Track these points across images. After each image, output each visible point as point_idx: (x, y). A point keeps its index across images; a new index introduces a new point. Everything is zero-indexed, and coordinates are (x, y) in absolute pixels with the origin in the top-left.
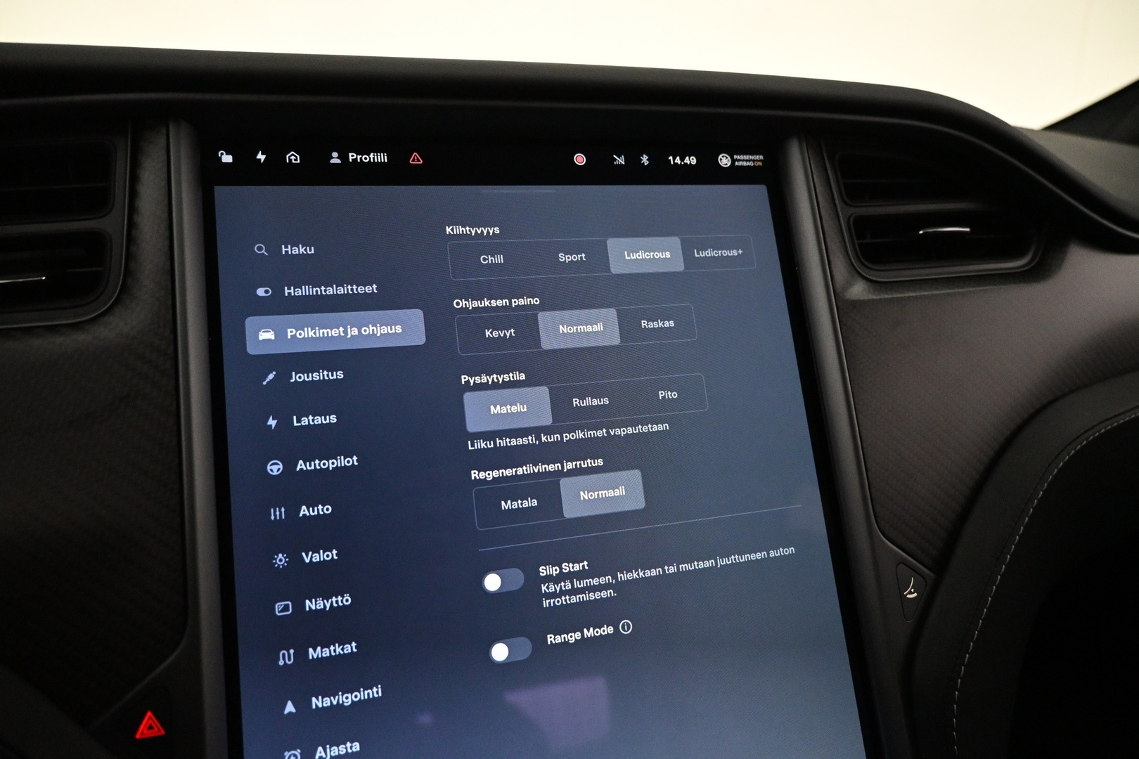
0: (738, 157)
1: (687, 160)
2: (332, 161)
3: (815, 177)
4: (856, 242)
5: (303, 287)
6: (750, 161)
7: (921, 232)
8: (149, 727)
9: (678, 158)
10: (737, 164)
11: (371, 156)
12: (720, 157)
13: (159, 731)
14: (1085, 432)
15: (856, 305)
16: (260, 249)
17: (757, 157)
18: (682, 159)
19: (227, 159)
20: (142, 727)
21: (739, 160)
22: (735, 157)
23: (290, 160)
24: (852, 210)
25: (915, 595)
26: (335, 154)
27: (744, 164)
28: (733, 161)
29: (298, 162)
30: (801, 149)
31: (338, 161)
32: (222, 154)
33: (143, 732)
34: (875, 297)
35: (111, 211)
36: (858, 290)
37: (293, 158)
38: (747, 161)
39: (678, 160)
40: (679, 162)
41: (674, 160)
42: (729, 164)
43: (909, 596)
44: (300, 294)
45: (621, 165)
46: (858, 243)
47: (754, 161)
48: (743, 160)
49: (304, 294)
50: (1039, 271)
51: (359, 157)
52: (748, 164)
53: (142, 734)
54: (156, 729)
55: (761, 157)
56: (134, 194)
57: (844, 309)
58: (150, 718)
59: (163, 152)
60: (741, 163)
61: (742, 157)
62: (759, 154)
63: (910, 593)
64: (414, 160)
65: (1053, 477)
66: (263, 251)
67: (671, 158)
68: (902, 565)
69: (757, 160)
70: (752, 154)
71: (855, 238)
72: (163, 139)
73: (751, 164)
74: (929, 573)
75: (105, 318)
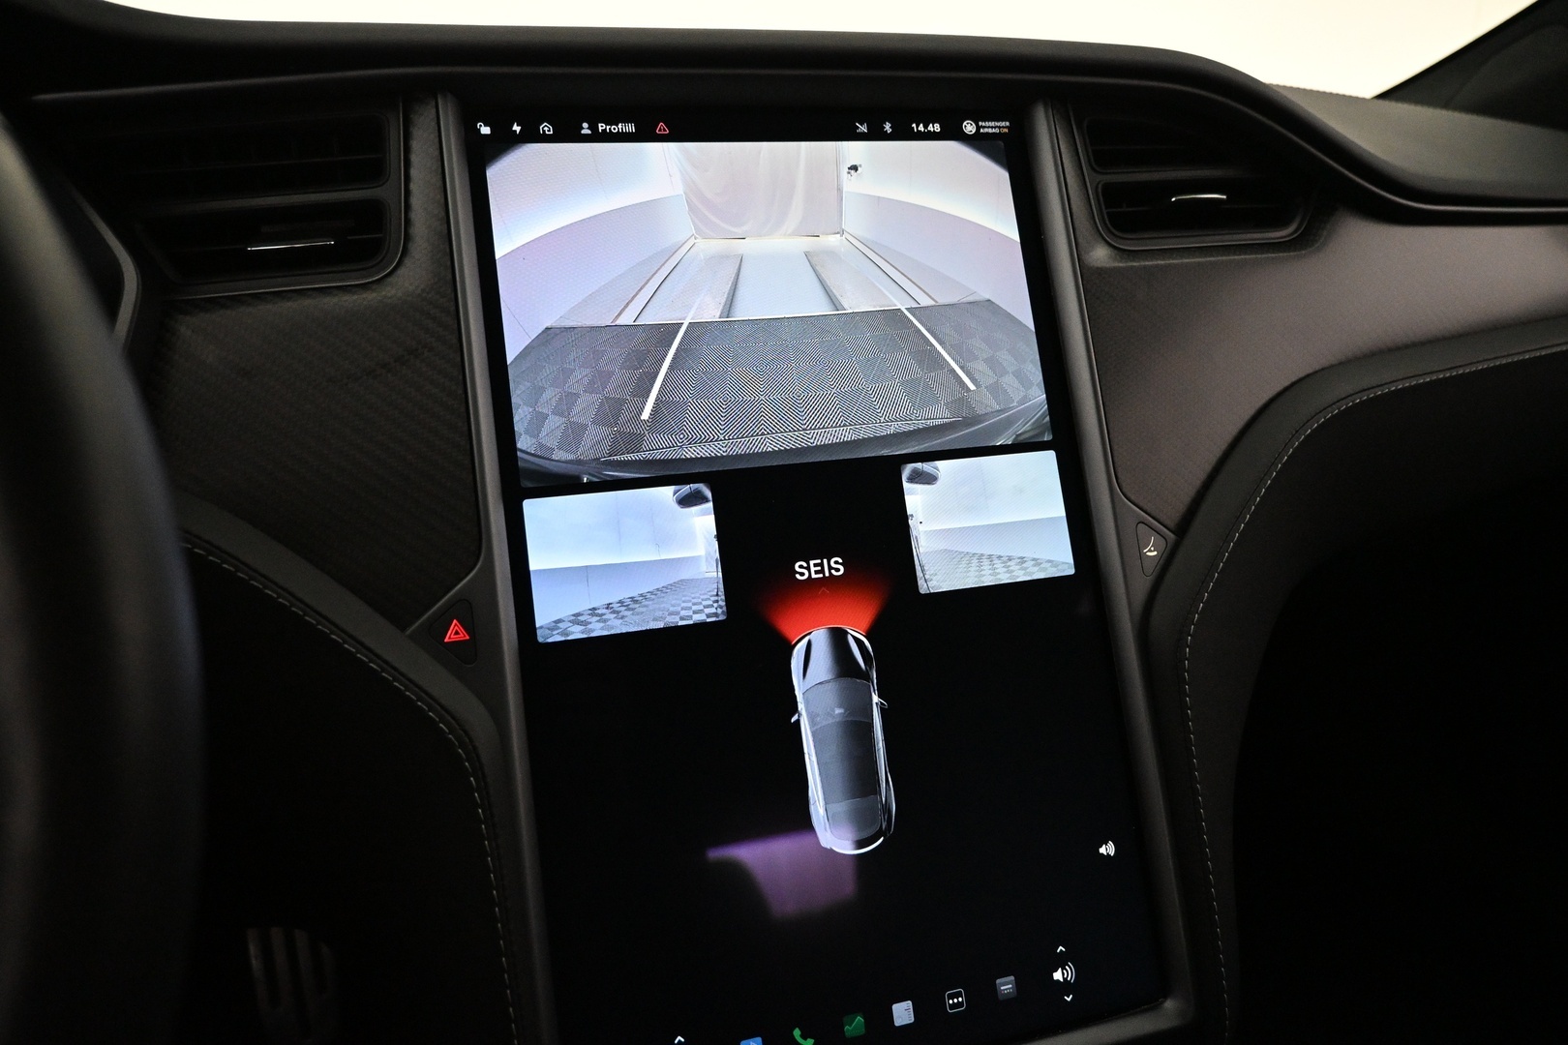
0: (984, 124)
1: (931, 127)
2: (583, 132)
3: (1061, 143)
4: (1105, 212)
6: (995, 127)
7: (1173, 199)
8: (455, 633)
9: (921, 125)
10: (982, 130)
11: (620, 126)
12: (965, 123)
13: (463, 636)
14: (1338, 401)
15: (1101, 272)
17: (1003, 124)
18: (926, 127)
19: (485, 130)
20: (450, 632)
21: (984, 127)
22: (980, 123)
23: (544, 131)
24: (1100, 178)
25: (1155, 553)
26: (585, 125)
27: (990, 131)
28: (978, 128)
29: (551, 133)
30: (1047, 114)
31: (589, 132)
32: (481, 126)
33: (450, 637)
34: (1121, 265)
35: (384, 184)
36: (1100, 255)
37: (546, 129)
38: (992, 127)
39: (921, 128)
40: (923, 130)
41: (917, 127)
42: (974, 131)
43: (1148, 554)
45: (864, 132)
46: (1107, 213)
47: (999, 127)
48: (989, 127)
50: (1305, 241)
51: (608, 127)
52: (994, 130)
53: (450, 638)
54: (462, 635)
55: (1008, 124)
56: (408, 164)
57: (1089, 278)
58: (456, 625)
59: (434, 123)
60: (986, 130)
61: (987, 124)
62: (1005, 121)
63: (1150, 551)
64: (660, 130)
65: (1299, 444)
67: (914, 125)
68: (1142, 525)
69: (1003, 127)
70: (998, 121)
71: (1103, 207)
72: (434, 111)
73: (997, 131)
74: (1170, 534)
75: (389, 280)
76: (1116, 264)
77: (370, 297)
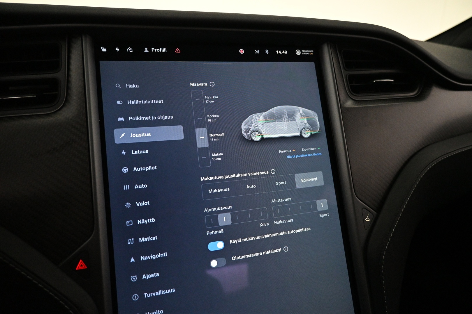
0: (304, 51)
1: (283, 52)
2: (145, 51)
3: (333, 59)
4: (349, 85)
5: (135, 101)
6: (308, 52)
7: (374, 81)
8: (81, 265)
9: (280, 51)
10: (303, 54)
11: (160, 49)
12: (296, 51)
13: (85, 267)
14: (436, 159)
15: (348, 109)
16: (118, 85)
17: (311, 51)
18: (282, 52)
19: (104, 50)
20: (78, 266)
21: (304, 52)
22: (302, 51)
23: (129, 51)
24: (347, 72)
25: (369, 220)
26: (146, 49)
27: (306, 54)
28: (302, 53)
29: (132, 51)
30: (328, 47)
31: (148, 51)
32: (102, 48)
33: (78, 267)
34: (356, 106)
35: (58, 72)
36: (349, 104)
37: (130, 50)
38: (307, 52)
39: (280, 52)
40: (280, 53)
41: (278, 52)
42: (300, 54)
43: (367, 221)
44: (134, 103)
45: (258, 54)
46: (350, 86)
47: (310, 53)
48: (306, 52)
49: (135, 103)
50: (421, 97)
51: (155, 50)
52: (307, 54)
53: (78, 268)
54: (84, 267)
55: (313, 51)
56: (69, 64)
57: (344, 111)
58: (81, 262)
59: (80, 47)
60: (304, 53)
61: (305, 51)
63: (367, 219)
64: (177, 51)
65: (423, 176)
66: (119, 87)
68: (364, 209)
69: (311, 52)
70: (309, 50)
71: (349, 83)
72: (80, 42)
73: (308, 54)
74: (375, 212)
75: (59, 112)
76: (354, 106)
77: (51, 119)
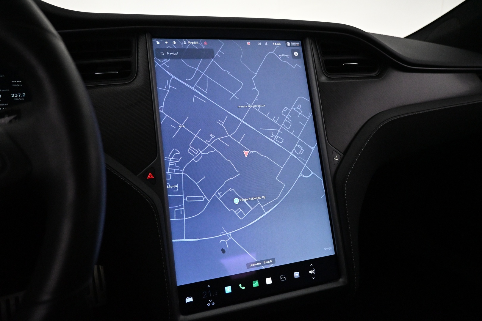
1: (278, 44)
2: (184, 44)
3: (313, 48)
4: (325, 67)
6: (295, 44)
7: (344, 64)
8: (150, 176)
10: (292, 45)
11: (194, 42)
12: (287, 43)
15: (323, 83)
18: (277, 44)
19: (158, 43)
22: (291, 43)
23: (174, 43)
24: (324, 58)
25: (338, 159)
26: (185, 42)
29: (176, 44)
30: (309, 41)
31: (186, 44)
35: (131, 57)
36: (323, 79)
39: (275, 44)
41: (274, 44)
42: (290, 45)
45: (260, 45)
47: (297, 44)
51: (191, 43)
54: (152, 177)
56: (138, 51)
57: (320, 85)
58: (151, 174)
59: (145, 41)
61: (293, 43)
62: (298, 42)
63: (336, 158)
64: (205, 44)
65: (377, 130)
67: (273, 43)
68: (334, 152)
72: (145, 37)
74: (342, 154)
75: (133, 82)
76: (328, 81)
77: (127, 87)
